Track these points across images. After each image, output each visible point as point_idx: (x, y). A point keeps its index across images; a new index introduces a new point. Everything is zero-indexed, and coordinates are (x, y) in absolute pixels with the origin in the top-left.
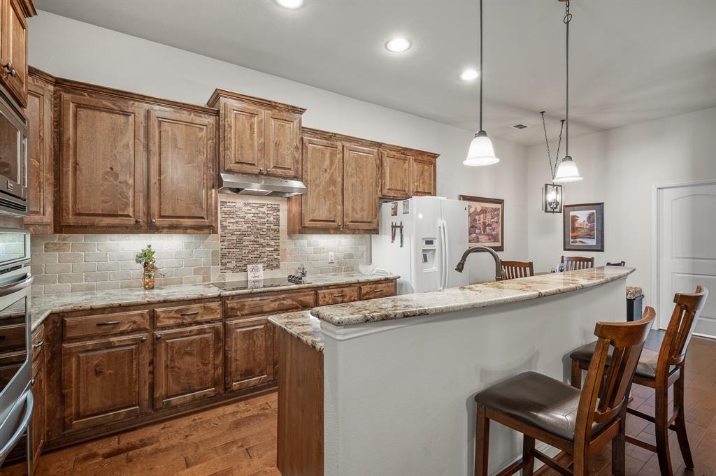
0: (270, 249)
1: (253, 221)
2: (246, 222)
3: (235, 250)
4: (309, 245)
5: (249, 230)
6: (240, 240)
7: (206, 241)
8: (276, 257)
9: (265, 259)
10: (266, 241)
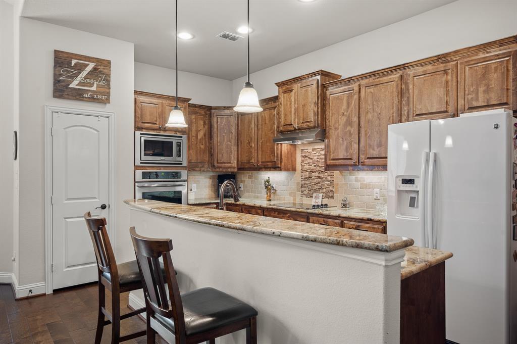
0: (327, 183)
1: (317, 162)
2: (314, 162)
3: (308, 182)
4: (357, 180)
5: (315, 168)
6: (310, 176)
7: (295, 176)
8: (332, 189)
9: (324, 190)
10: (325, 176)
